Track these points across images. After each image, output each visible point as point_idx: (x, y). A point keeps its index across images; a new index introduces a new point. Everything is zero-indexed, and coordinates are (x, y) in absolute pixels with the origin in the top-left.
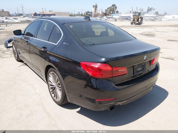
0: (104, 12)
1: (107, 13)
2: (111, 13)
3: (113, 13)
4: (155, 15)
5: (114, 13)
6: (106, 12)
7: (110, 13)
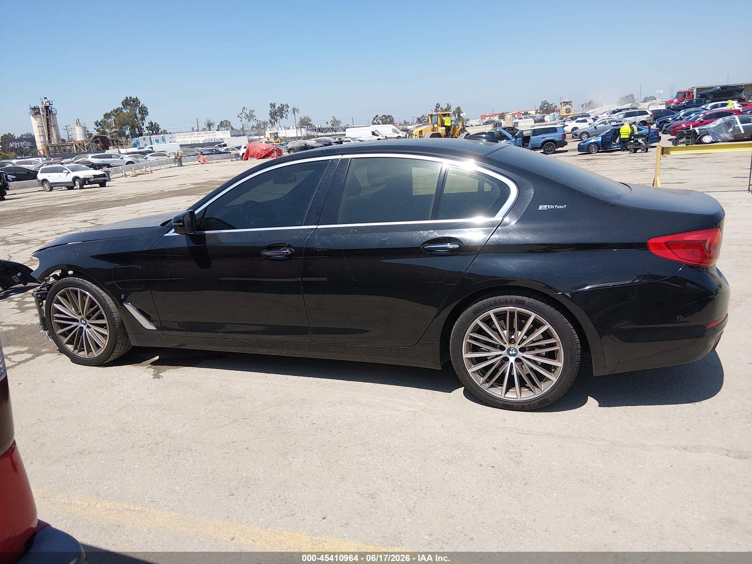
0: (95, 133)
1: (108, 137)
2: (127, 132)
3: (134, 135)
4: (303, 130)
5: (141, 135)
6: (104, 132)
7: (121, 134)
